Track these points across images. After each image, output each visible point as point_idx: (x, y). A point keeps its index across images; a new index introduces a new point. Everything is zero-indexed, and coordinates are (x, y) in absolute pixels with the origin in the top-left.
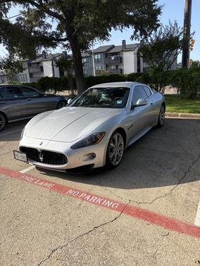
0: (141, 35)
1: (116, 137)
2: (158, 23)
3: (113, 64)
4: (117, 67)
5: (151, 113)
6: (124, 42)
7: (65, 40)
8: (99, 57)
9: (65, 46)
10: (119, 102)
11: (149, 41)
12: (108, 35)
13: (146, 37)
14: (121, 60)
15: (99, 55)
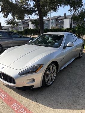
0: (73, 10)
1: (51, 67)
2: (82, 4)
3: (59, 24)
4: (61, 26)
5: (76, 49)
6: (65, 14)
7: (36, 11)
8: (53, 21)
9: (36, 14)
10: (57, 44)
11: (77, 12)
12: (57, 9)
13: (76, 11)
14: (63, 22)
15: (53, 20)
